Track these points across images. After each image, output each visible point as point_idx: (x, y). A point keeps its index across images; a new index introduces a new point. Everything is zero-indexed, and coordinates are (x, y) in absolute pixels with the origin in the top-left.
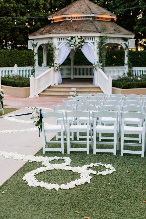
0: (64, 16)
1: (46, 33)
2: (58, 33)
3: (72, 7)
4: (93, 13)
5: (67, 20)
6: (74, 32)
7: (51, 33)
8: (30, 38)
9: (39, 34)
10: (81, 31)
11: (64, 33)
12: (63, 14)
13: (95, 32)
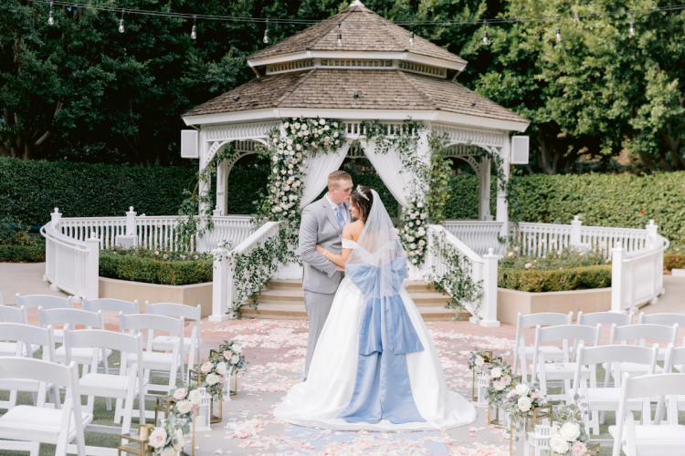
0: (309, 55)
1: (254, 106)
2: (299, 105)
3: (332, 31)
4: (406, 51)
5: (317, 69)
6: (353, 106)
7: (276, 104)
8: (188, 121)
9: (226, 110)
10: (375, 101)
11: (319, 106)
12: (308, 49)
13: (421, 107)
